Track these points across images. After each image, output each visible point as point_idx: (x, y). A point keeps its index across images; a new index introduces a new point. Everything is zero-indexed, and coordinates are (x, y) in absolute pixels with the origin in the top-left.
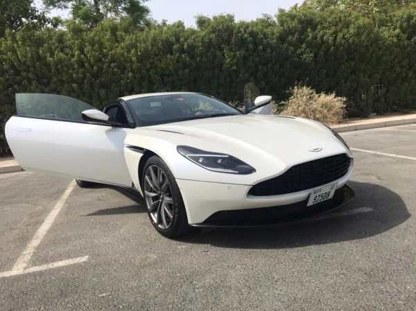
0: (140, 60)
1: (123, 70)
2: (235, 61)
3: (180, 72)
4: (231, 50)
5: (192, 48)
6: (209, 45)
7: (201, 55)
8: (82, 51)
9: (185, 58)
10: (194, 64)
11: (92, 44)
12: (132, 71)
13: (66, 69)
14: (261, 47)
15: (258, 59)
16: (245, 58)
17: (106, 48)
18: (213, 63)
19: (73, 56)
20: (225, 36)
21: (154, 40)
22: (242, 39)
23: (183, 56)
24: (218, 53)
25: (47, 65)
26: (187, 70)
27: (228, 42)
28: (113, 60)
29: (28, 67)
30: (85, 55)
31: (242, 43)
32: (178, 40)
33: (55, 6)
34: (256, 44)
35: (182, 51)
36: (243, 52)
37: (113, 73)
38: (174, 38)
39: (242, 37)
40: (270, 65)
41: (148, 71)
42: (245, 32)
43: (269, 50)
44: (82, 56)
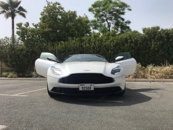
0: (115, 46)
1: (108, 50)
2: (157, 46)
3: (130, 51)
4: (155, 42)
5: (136, 41)
6: (145, 40)
7: (140, 44)
8: (95, 43)
9: (133, 45)
10: (136, 47)
11: (98, 41)
12: (111, 50)
13: (89, 49)
14: (171, 40)
15: (169, 45)
16: (162, 45)
17: (103, 42)
18: (146, 47)
19: (92, 45)
20: (153, 35)
21: (121, 38)
22: (161, 37)
23: (132, 44)
24: (149, 43)
25: (83, 48)
26: (133, 50)
27: (154, 38)
28: (105, 46)
29: (78, 49)
30: (95, 45)
31: (161, 38)
32: (130, 38)
34: (168, 38)
35: (132, 42)
36: (161, 42)
37: (104, 51)
38: (129, 37)
39: (161, 35)
41: (117, 50)
42: (163, 33)
44: (94, 45)
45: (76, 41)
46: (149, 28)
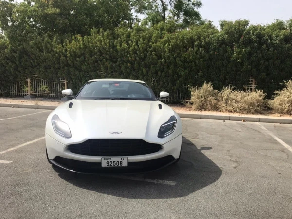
0: (172, 51)
1: (159, 57)
2: (241, 56)
3: (197, 61)
4: (239, 47)
5: (208, 44)
6: (222, 43)
7: (214, 50)
9: (202, 51)
10: (207, 55)
11: (144, 40)
12: (164, 58)
13: (126, 54)
14: (264, 46)
15: (260, 55)
16: (250, 54)
17: (152, 42)
18: (223, 56)
19: (132, 46)
20: (236, 36)
21: (183, 37)
22: (250, 40)
23: (200, 49)
24: (228, 48)
25: (117, 51)
26: (201, 60)
27: (238, 41)
28: (155, 50)
30: (138, 46)
31: (249, 42)
32: (199, 38)
33: (141, 13)
34: (260, 44)
35: (200, 46)
36: (248, 49)
37: (153, 59)
38: (196, 37)
39: (249, 37)
40: (271, 61)
41: (175, 58)
42: (253, 34)
43: (271, 49)
44: (136, 47)
45: (103, 36)
46: (231, 23)
